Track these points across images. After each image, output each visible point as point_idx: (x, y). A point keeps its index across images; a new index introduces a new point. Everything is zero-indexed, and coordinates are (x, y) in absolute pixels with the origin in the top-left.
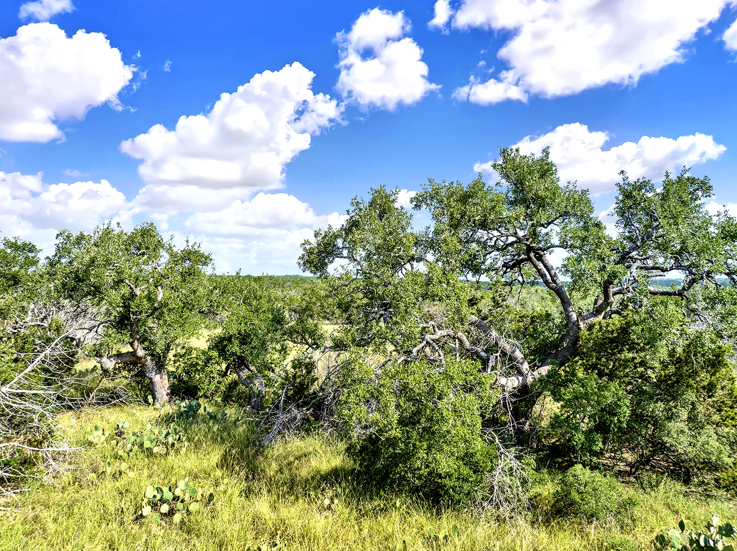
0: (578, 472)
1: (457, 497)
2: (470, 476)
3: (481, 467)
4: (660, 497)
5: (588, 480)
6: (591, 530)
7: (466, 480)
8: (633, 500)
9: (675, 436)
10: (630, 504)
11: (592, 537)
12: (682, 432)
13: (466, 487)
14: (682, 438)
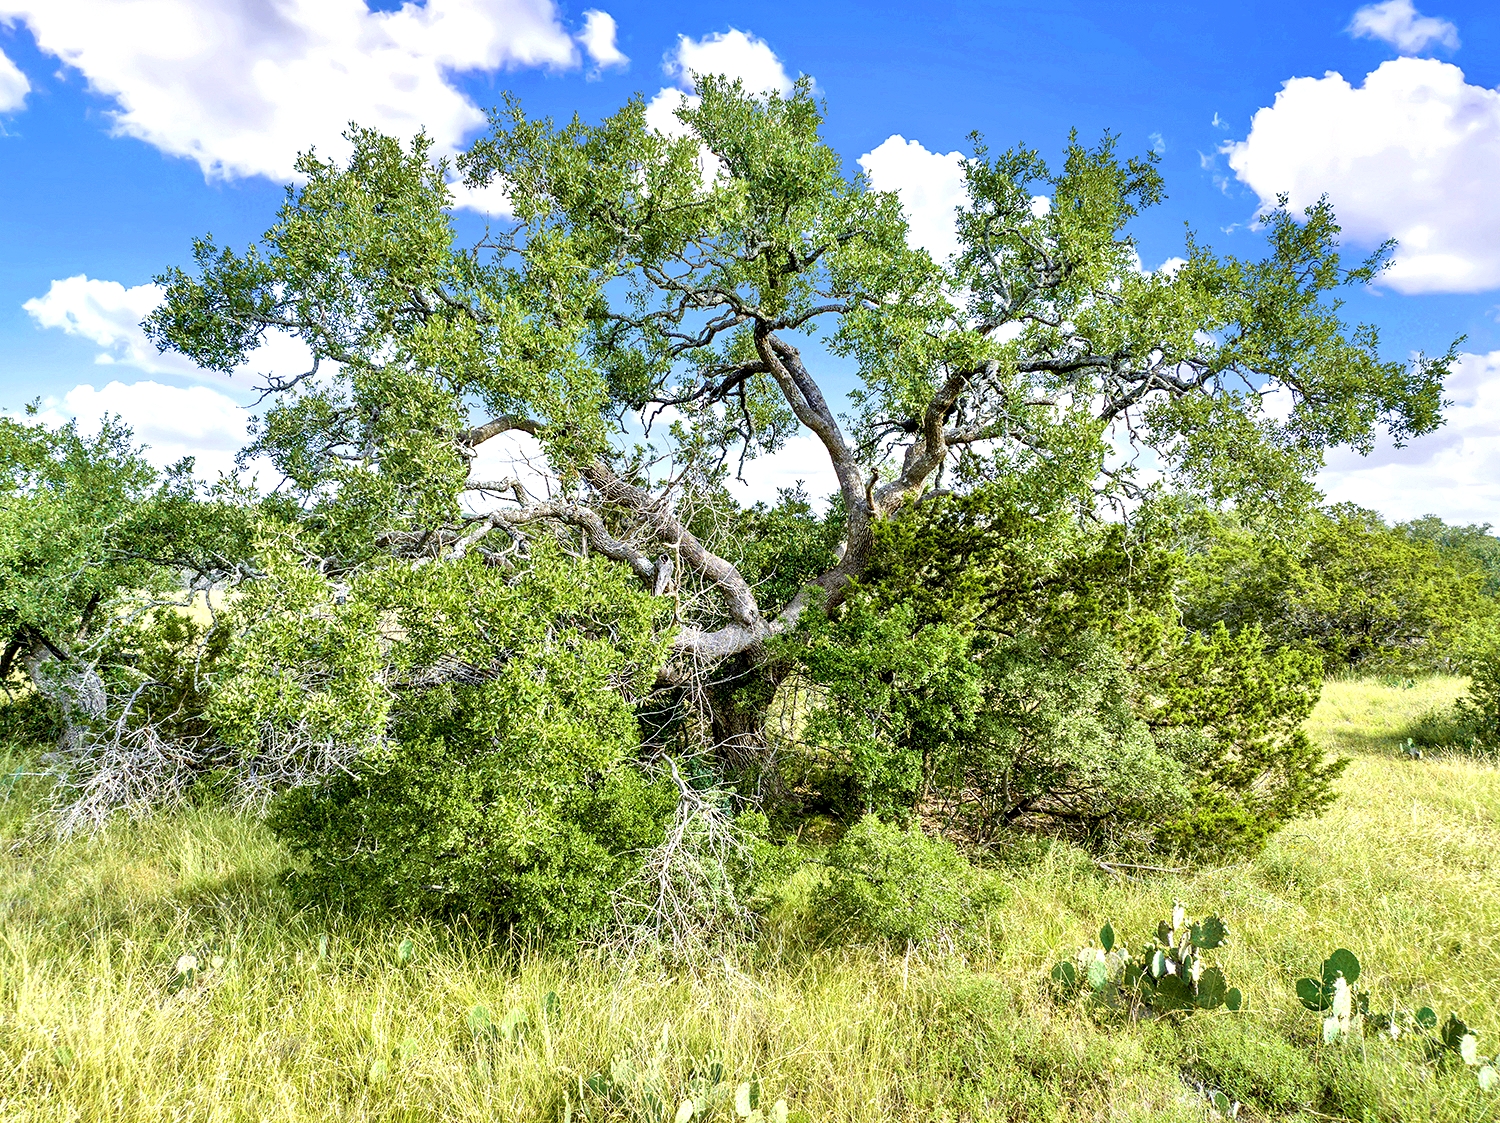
0: (870, 834)
1: (560, 918)
2: (597, 860)
3: (629, 835)
4: (1047, 885)
5: (895, 848)
6: (902, 969)
7: (583, 870)
8: (996, 892)
9: (1077, 744)
10: (987, 901)
11: (903, 987)
12: (1090, 735)
13: (586, 887)
14: (1091, 748)
